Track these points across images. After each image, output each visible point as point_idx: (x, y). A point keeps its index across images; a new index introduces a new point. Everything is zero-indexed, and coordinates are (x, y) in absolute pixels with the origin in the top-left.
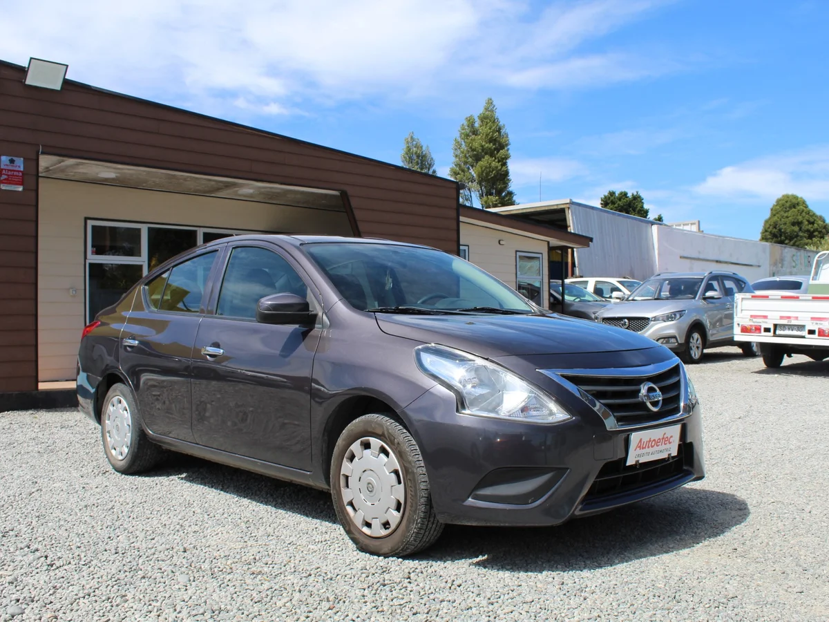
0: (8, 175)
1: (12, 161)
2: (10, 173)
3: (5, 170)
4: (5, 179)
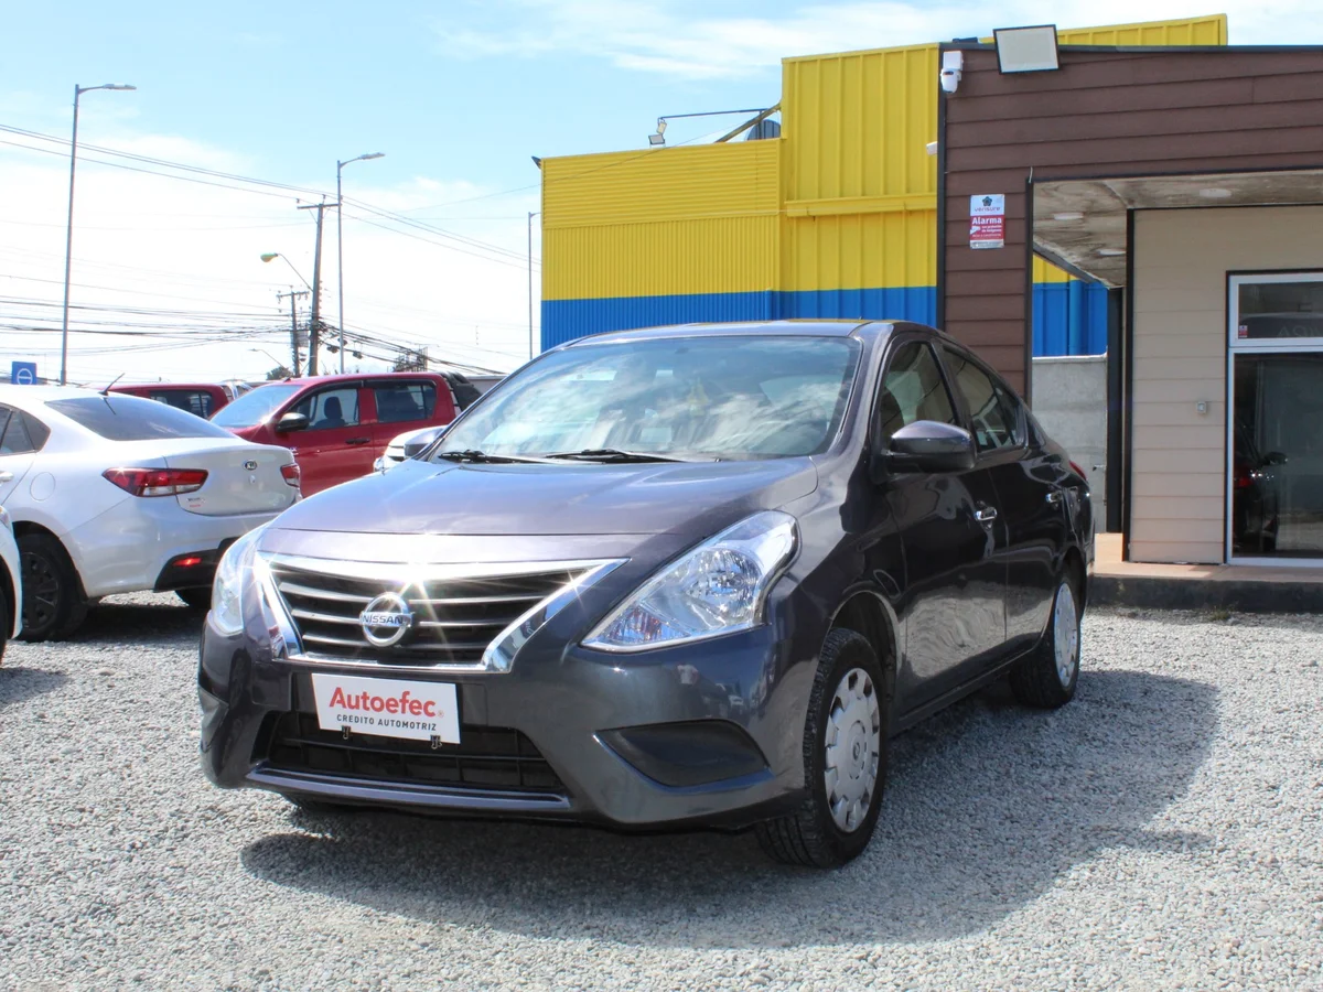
0: (981, 225)
1: (987, 202)
2: (984, 221)
3: (977, 217)
4: (978, 232)
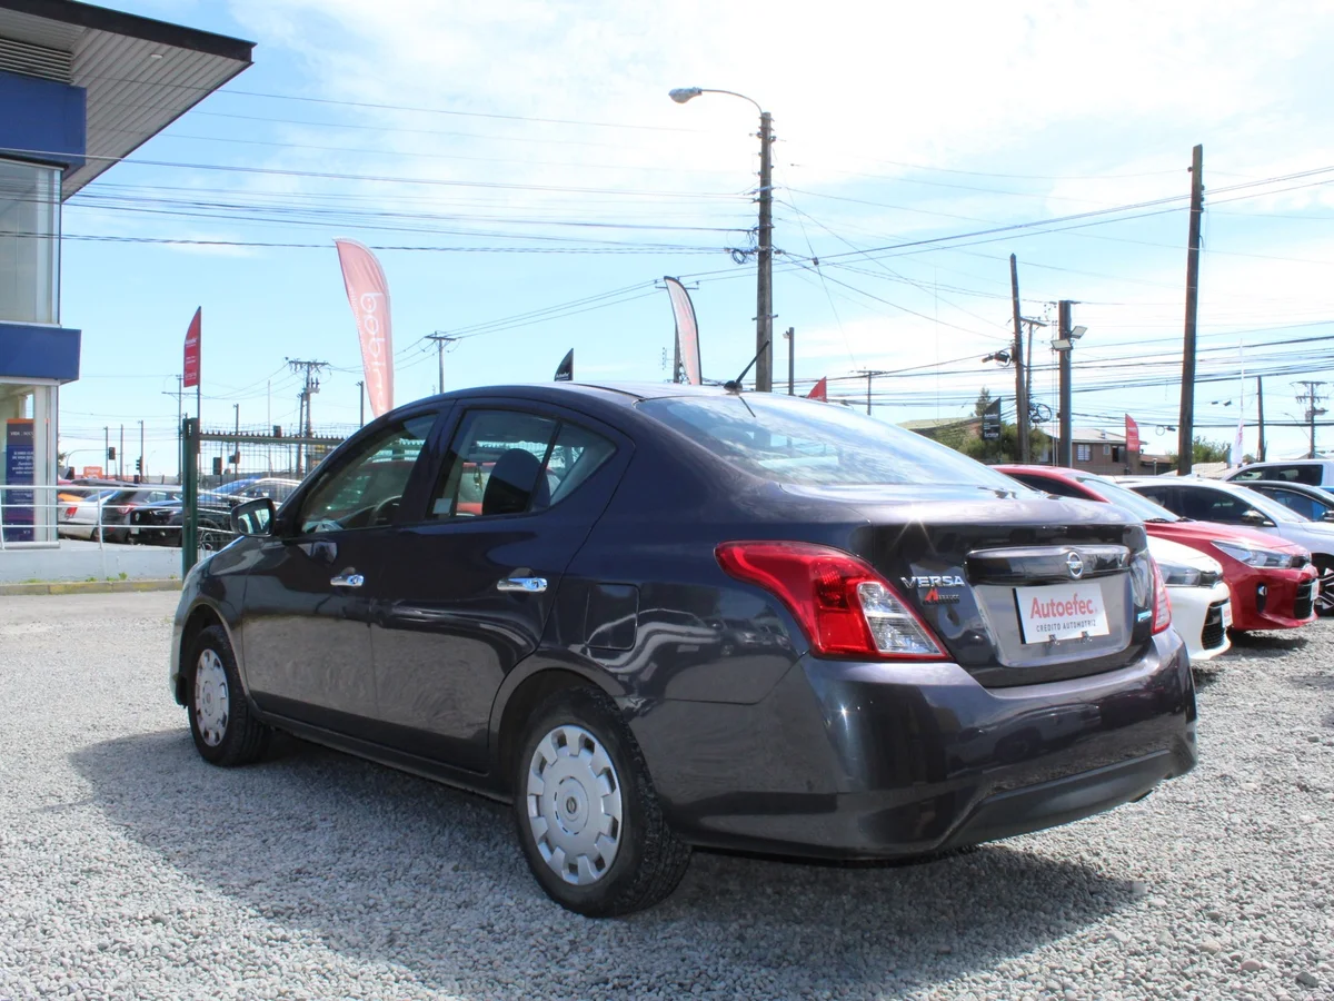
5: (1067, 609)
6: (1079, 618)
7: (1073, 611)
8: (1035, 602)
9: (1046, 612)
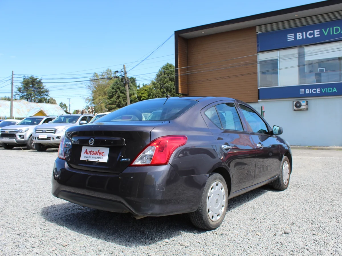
5: (95, 153)
6: (98, 156)
7: (97, 154)
8: (86, 150)
9: (88, 153)
